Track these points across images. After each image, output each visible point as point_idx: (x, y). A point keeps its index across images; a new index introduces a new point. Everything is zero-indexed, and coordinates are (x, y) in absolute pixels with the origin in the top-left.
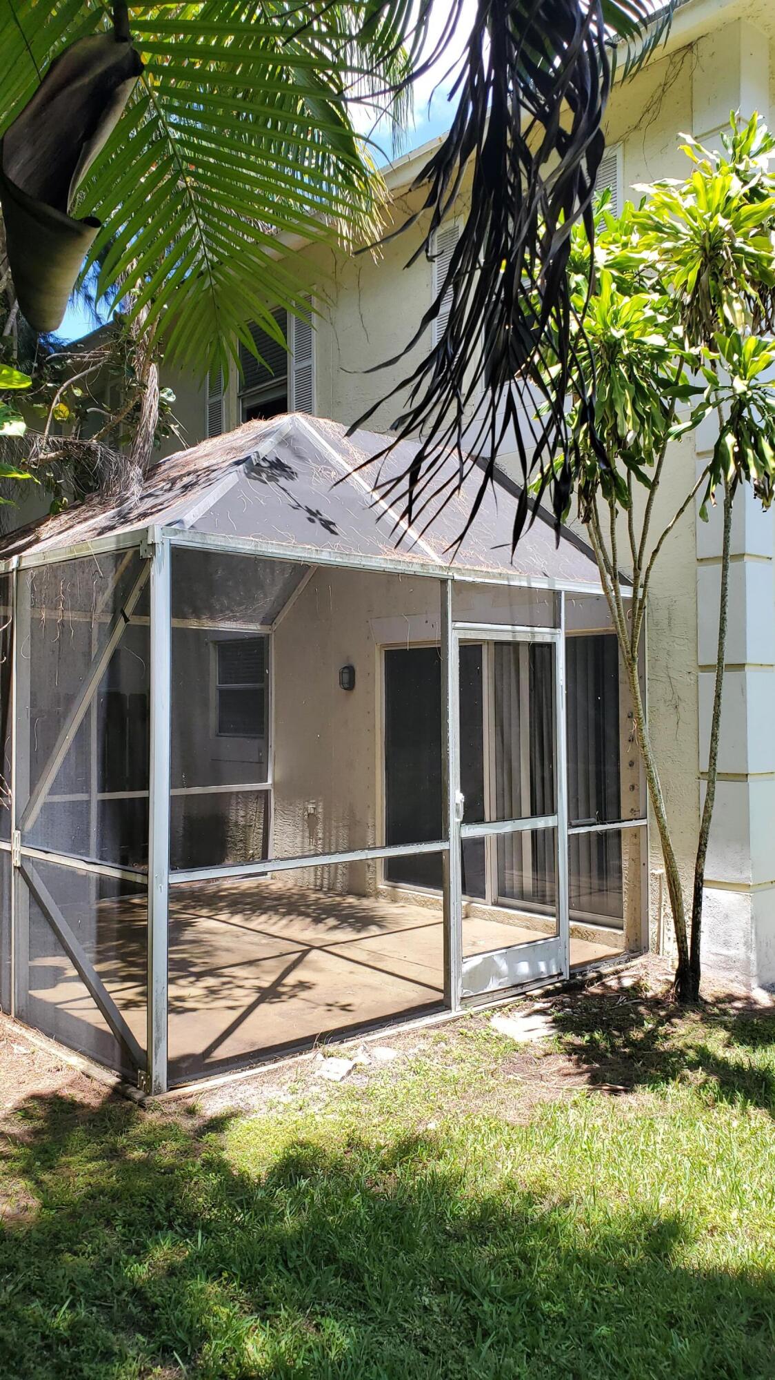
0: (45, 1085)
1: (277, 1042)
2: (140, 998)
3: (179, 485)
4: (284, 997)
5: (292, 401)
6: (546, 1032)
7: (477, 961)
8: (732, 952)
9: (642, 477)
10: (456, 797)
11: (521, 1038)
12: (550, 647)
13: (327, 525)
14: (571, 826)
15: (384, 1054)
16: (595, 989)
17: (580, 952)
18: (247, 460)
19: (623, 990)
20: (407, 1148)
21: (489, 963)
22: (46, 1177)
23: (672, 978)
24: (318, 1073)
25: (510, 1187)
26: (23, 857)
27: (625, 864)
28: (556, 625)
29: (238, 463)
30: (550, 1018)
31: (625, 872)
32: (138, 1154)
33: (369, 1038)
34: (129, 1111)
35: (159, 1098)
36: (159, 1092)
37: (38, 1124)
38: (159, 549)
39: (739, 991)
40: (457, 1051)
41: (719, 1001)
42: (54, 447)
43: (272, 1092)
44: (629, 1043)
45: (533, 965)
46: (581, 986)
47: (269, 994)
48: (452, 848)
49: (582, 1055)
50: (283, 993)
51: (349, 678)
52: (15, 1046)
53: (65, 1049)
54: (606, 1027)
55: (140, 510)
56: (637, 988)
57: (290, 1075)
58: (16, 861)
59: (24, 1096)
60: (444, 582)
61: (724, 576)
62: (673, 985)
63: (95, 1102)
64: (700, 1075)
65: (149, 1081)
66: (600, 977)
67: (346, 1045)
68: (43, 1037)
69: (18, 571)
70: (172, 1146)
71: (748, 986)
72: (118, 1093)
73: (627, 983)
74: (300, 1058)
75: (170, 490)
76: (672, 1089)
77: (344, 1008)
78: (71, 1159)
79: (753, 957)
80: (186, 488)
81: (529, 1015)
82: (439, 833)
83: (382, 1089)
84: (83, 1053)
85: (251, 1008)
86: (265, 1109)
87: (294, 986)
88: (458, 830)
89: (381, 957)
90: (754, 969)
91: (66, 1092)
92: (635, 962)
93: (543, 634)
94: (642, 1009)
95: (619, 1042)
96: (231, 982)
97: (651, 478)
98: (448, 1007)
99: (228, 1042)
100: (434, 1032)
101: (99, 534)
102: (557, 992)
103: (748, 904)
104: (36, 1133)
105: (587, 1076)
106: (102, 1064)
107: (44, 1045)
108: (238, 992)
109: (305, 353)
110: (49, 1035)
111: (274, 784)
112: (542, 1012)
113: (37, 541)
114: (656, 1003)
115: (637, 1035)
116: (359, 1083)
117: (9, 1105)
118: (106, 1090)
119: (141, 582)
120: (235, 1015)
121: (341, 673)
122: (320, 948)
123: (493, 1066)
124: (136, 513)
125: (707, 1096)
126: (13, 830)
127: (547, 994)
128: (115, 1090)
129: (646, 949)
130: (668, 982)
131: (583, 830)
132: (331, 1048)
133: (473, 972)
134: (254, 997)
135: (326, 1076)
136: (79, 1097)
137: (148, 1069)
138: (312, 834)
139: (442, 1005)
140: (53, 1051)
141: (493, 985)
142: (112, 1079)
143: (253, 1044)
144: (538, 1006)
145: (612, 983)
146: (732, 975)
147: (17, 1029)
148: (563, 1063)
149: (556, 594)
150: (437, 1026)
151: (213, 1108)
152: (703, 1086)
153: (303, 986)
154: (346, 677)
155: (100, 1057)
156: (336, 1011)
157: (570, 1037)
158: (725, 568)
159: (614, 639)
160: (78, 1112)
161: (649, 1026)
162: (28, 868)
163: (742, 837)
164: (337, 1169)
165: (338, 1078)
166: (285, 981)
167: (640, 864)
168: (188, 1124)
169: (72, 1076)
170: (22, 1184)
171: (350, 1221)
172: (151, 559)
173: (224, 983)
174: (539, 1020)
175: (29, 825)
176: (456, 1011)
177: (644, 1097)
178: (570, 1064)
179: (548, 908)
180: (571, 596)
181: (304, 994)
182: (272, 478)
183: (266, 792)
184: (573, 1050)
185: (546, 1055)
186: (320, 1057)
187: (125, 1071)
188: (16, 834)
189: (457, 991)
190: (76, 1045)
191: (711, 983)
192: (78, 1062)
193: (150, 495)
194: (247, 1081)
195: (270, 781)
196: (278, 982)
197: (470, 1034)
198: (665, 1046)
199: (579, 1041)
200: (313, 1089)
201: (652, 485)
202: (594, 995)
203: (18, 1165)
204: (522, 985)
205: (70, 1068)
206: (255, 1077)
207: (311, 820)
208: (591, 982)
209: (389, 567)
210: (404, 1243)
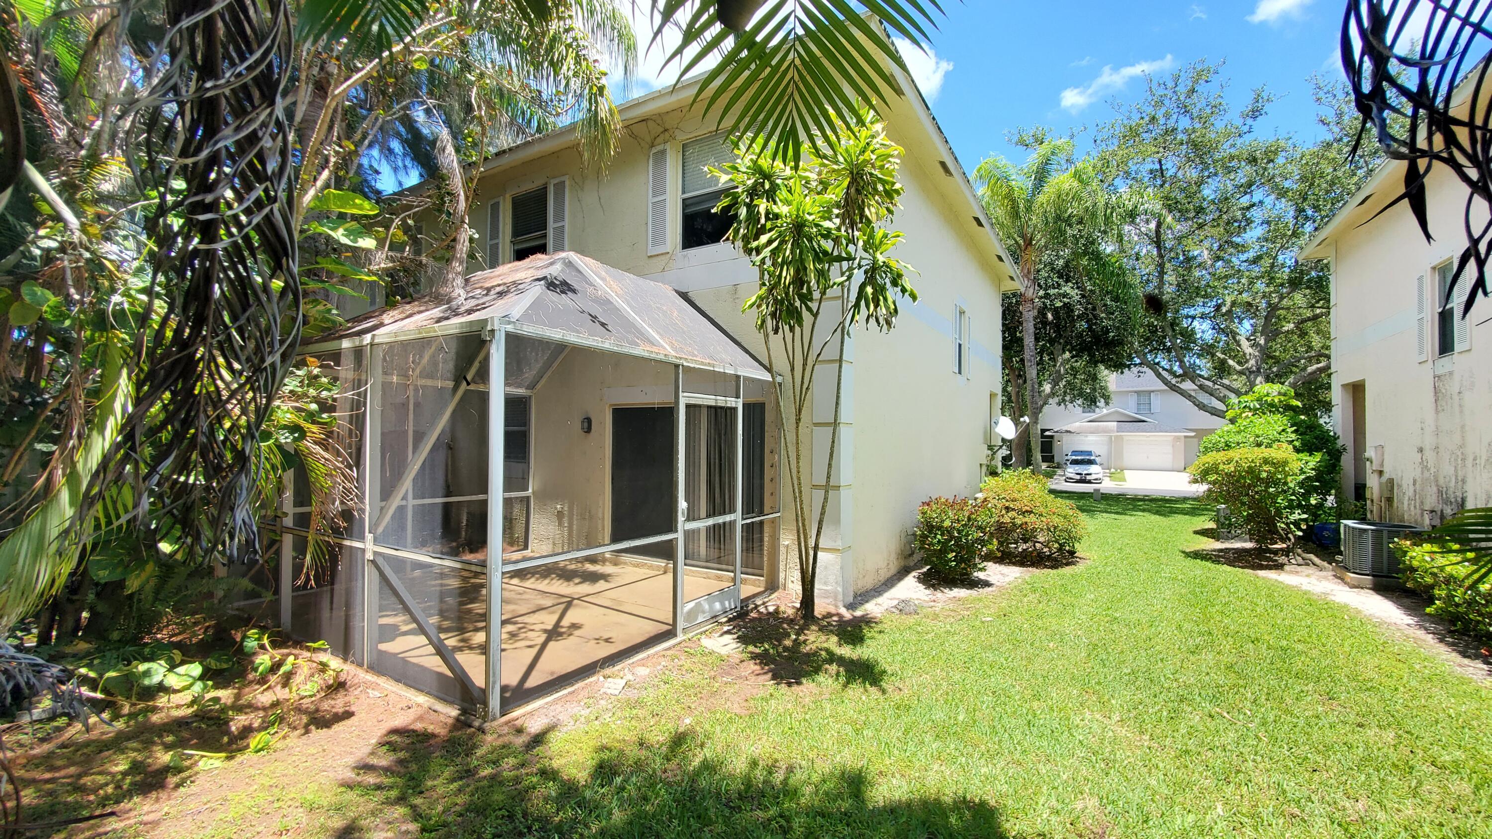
0: (400, 720)
1: (569, 670)
2: (461, 644)
3: (492, 292)
4: (565, 636)
5: (550, 246)
6: (735, 646)
7: (692, 604)
8: (829, 588)
9: (809, 309)
10: (682, 505)
11: (724, 651)
12: (735, 409)
13: (603, 325)
14: (743, 519)
15: (642, 671)
16: (753, 615)
17: (747, 591)
18: (545, 278)
19: (769, 613)
20: (678, 740)
21: (699, 604)
22: (418, 801)
23: (798, 605)
24: (603, 690)
25: (754, 764)
26: (375, 553)
27: (766, 539)
28: (738, 397)
29: (539, 280)
30: (735, 636)
31: (766, 544)
32: (487, 771)
33: (630, 661)
34: (471, 737)
35: (495, 724)
36: (494, 719)
37: (402, 755)
38: (497, 334)
39: (833, 610)
40: (688, 664)
41: (824, 617)
42: (392, 260)
43: (575, 709)
44: (786, 649)
45: (722, 604)
46: (747, 613)
47: (554, 634)
48: (680, 536)
49: (762, 659)
50: (563, 633)
51: (588, 425)
52: (369, 691)
53: (413, 691)
54: (769, 639)
55: (467, 307)
56: (777, 611)
57: (585, 693)
58: (369, 556)
59: (384, 731)
60: (677, 366)
61: (840, 372)
62: (798, 610)
63: (441, 731)
64: (833, 668)
65: (486, 713)
66: (756, 607)
67: (617, 668)
68: (393, 683)
69: (372, 345)
70: (512, 761)
71: (836, 606)
72: (460, 724)
73: (771, 609)
74: (588, 681)
75: (487, 295)
76: (821, 678)
77: (607, 640)
78: (436, 783)
79: (840, 589)
80: (501, 294)
81: (722, 635)
82: (671, 527)
83: (649, 696)
84: (429, 693)
85: (544, 646)
86: (572, 723)
87: (569, 627)
88: (683, 525)
89: (620, 602)
90: (840, 597)
91: (419, 726)
92: (773, 596)
93: (731, 402)
94: (785, 626)
95: (780, 650)
96: (524, 627)
97: (815, 311)
98: (675, 635)
99: (534, 673)
100: (669, 653)
101: (437, 322)
102: (734, 618)
103: (839, 560)
104: (401, 762)
105: (770, 675)
106: (445, 700)
107: (394, 689)
108: (530, 634)
109: (560, 217)
110: (398, 681)
111: (533, 493)
112: (728, 632)
113: (382, 325)
114: (791, 621)
115: (788, 643)
116: (633, 694)
117: (374, 741)
118: (450, 721)
119: (481, 357)
120: (534, 651)
121: (583, 422)
122: (578, 599)
123: (713, 673)
124: (462, 309)
125: (842, 680)
126: (367, 534)
127: (730, 620)
128: (457, 720)
129: (778, 588)
130: (794, 607)
131: (749, 521)
132: (608, 671)
133: (690, 612)
134: (544, 637)
135: (609, 691)
136: (431, 728)
137: (485, 704)
138: (560, 524)
139: (670, 634)
140: (403, 693)
141: (700, 619)
142: (454, 712)
143: (552, 673)
144: (726, 628)
145: (762, 609)
146: (828, 601)
147: (370, 677)
148: (752, 667)
149: (738, 377)
150: (669, 649)
151: (534, 726)
152: (838, 674)
153: (575, 626)
154: (586, 425)
155: (443, 696)
156: (602, 643)
157: (751, 648)
158: (840, 367)
159: (762, 406)
160: (432, 742)
161: (794, 637)
162: (380, 561)
163: (837, 521)
164: (639, 766)
165: (617, 692)
166: (562, 624)
167: (775, 539)
168: (521, 740)
169: (420, 711)
170: (400, 811)
171: (661, 807)
172: (491, 341)
173: (520, 628)
174: (728, 638)
175: (380, 530)
176: (680, 637)
177: (808, 687)
178: (758, 667)
179: (731, 568)
180: (745, 378)
181: (577, 633)
182: (563, 292)
183: (528, 498)
184: (754, 657)
185: (742, 661)
186: (602, 679)
187: (466, 705)
188: (369, 537)
189: (681, 624)
190: (422, 687)
191: (821, 607)
192: (422, 699)
193: (473, 297)
194: (555, 702)
195: (530, 490)
196: (557, 625)
197: (692, 651)
198: (805, 649)
199: (758, 651)
200: (603, 702)
201: (816, 315)
202: (754, 619)
203: (394, 794)
204: (716, 616)
205: (419, 705)
206: (560, 699)
207: (560, 515)
208: (752, 611)
209: (646, 354)
210: (703, 818)
